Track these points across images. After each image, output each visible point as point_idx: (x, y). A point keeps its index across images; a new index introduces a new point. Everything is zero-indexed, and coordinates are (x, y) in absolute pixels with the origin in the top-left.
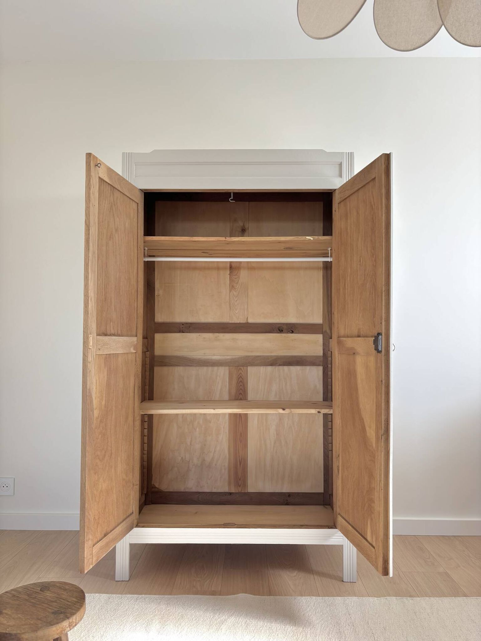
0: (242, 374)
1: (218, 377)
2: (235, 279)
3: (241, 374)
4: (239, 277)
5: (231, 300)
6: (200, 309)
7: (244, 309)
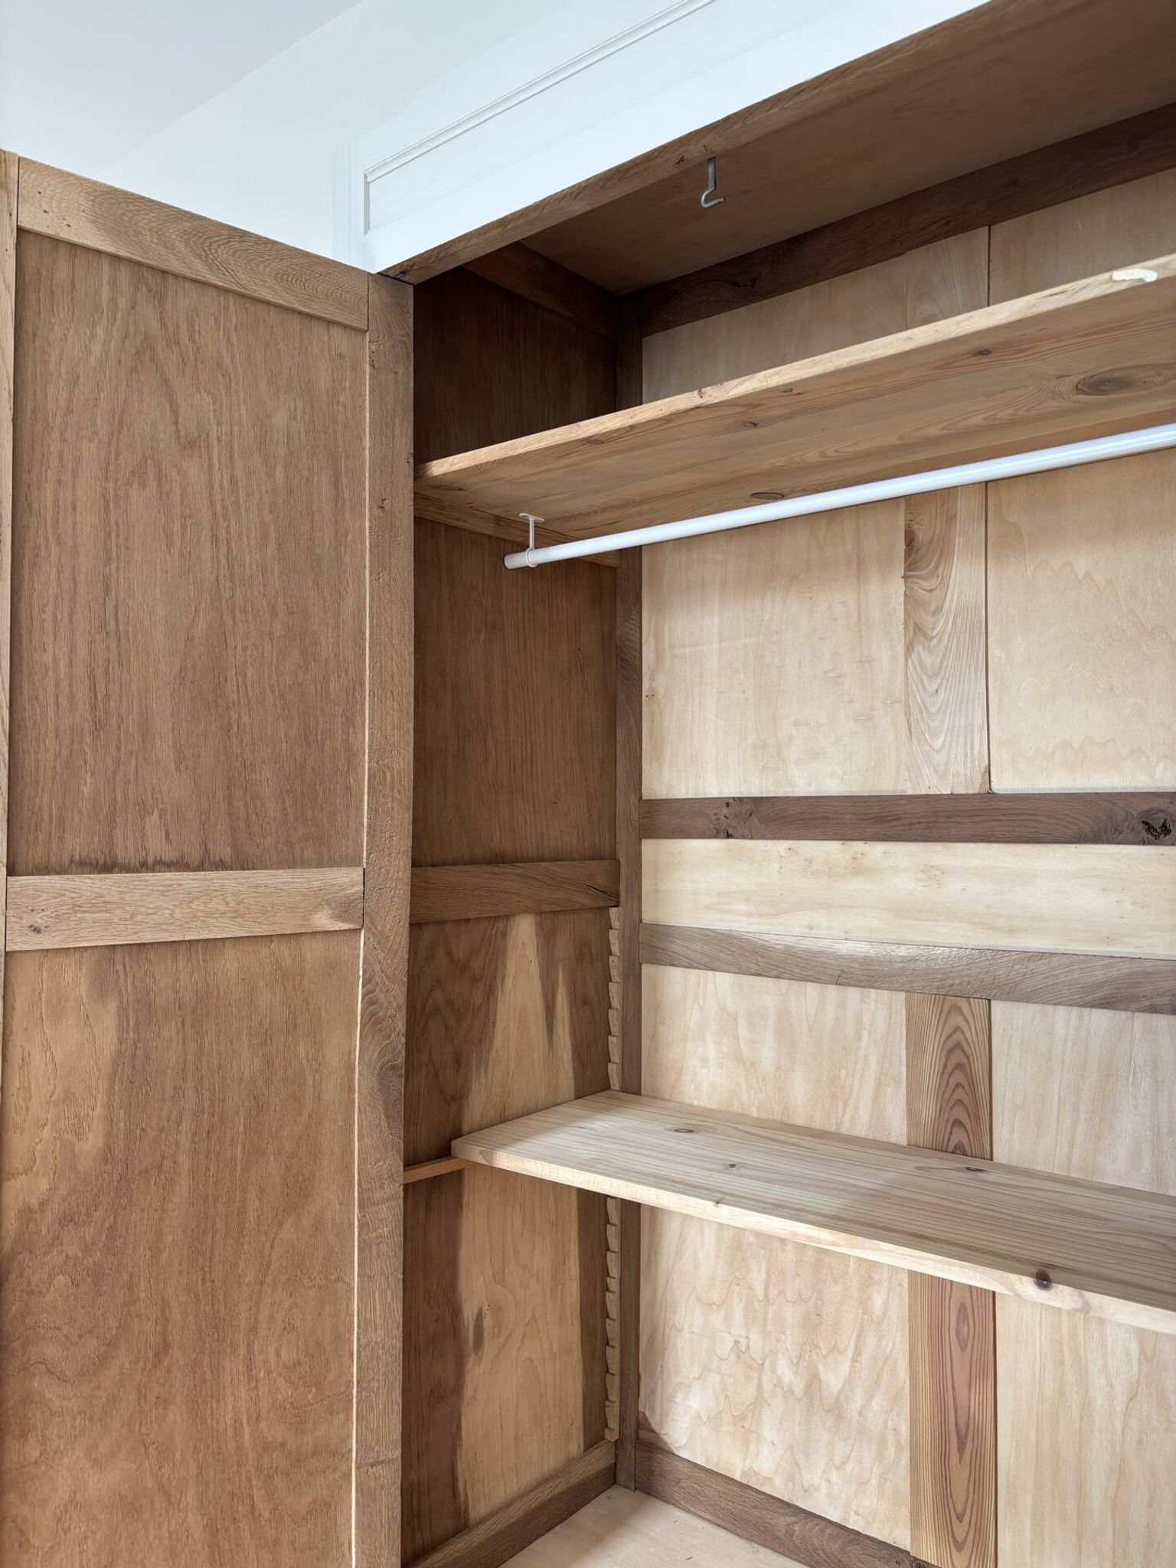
0: (963, 1033)
1: (865, 1034)
2: (926, 593)
3: (958, 1036)
4: (944, 585)
5: (912, 690)
6: (791, 738)
7: (973, 731)
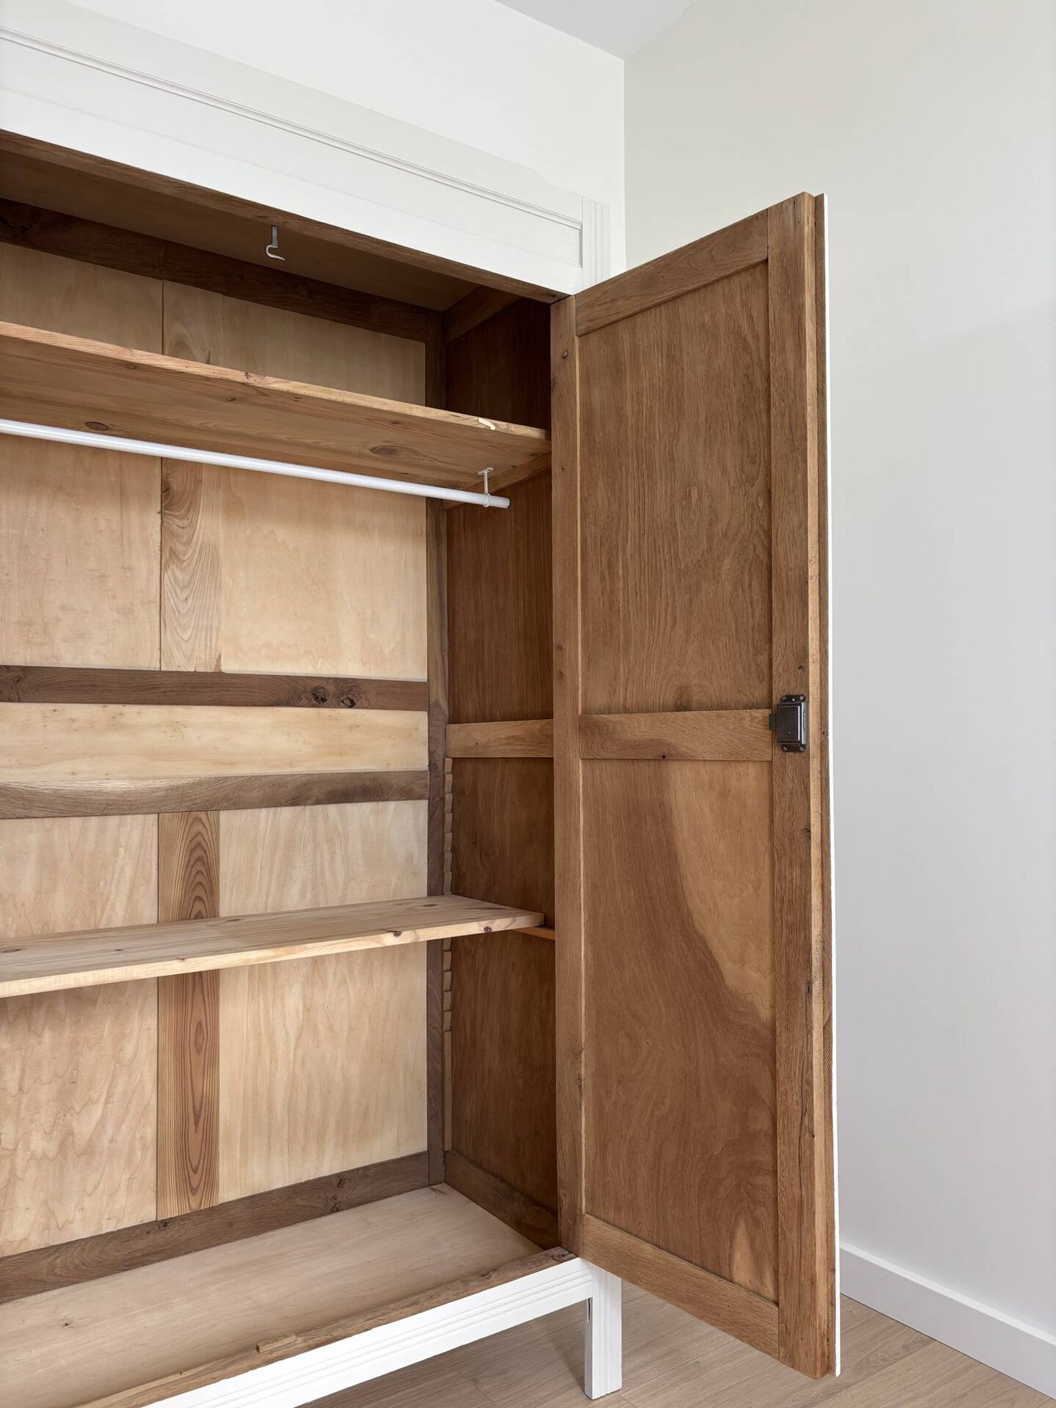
0: (202, 836)
1: (122, 851)
2: (179, 529)
3: (199, 838)
4: (192, 525)
5: (168, 597)
6: (58, 620)
7: (211, 630)
